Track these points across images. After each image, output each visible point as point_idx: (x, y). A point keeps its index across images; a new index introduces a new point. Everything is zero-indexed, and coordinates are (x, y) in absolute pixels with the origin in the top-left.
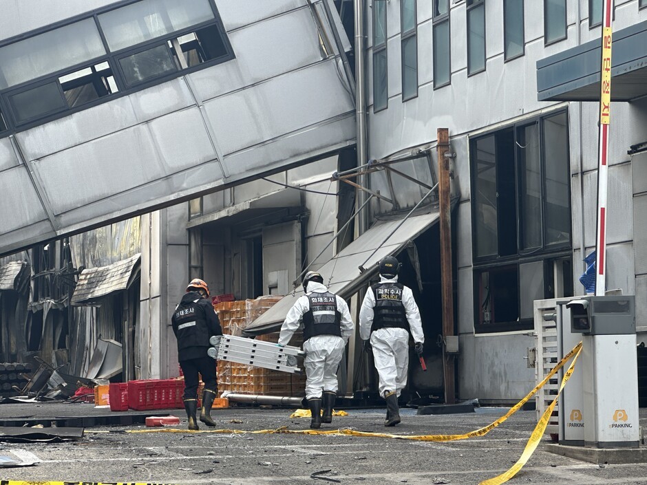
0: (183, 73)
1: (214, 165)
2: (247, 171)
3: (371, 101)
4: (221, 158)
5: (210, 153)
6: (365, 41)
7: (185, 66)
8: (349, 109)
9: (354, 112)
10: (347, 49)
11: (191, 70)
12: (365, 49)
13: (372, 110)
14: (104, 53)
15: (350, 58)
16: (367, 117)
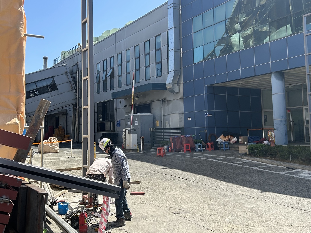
0: (50, 92)
1: (54, 106)
2: (60, 107)
3: (79, 97)
4: (55, 105)
5: (54, 104)
6: (78, 88)
7: (50, 90)
8: (76, 98)
9: (77, 98)
10: (76, 89)
11: (50, 91)
12: (78, 89)
13: (80, 98)
14: (37, 88)
15: (76, 90)
16: (78, 99)
